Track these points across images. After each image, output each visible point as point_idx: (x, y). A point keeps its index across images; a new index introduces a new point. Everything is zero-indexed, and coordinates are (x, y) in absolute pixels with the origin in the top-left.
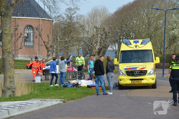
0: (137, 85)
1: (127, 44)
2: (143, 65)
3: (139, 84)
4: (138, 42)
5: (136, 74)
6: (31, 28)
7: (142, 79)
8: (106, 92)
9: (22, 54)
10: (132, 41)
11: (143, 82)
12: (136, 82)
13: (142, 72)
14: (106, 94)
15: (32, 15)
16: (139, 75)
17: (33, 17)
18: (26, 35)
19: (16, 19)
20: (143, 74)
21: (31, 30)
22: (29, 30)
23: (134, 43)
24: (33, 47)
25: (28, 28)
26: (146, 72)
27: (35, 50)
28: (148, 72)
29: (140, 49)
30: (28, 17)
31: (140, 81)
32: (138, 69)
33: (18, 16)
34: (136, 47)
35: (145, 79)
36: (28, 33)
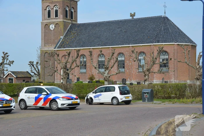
6: (166, 53)
9: (157, 80)
15: (168, 41)
17: (168, 43)
18: (161, 61)
19: (151, 46)
21: (166, 56)
22: (164, 56)
24: (168, 72)
25: (163, 54)
27: (170, 75)
30: (162, 43)
33: (153, 43)
36: (163, 58)
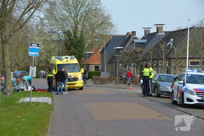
0: (72, 87)
1: (60, 60)
2: (75, 74)
3: (73, 87)
4: (68, 58)
5: (71, 80)
7: (75, 84)
8: (62, 92)
10: (63, 57)
11: (76, 85)
12: (71, 86)
13: (75, 79)
14: (62, 94)
16: (73, 81)
20: (76, 80)
23: (65, 58)
26: (78, 78)
28: (79, 79)
29: (70, 63)
31: (74, 85)
32: (72, 77)
34: (67, 61)
35: (77, 83)
